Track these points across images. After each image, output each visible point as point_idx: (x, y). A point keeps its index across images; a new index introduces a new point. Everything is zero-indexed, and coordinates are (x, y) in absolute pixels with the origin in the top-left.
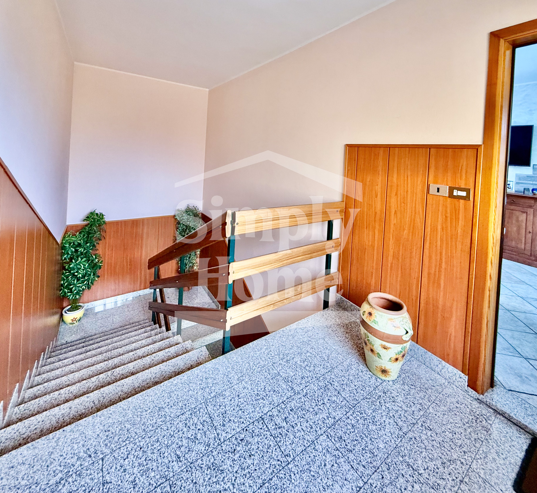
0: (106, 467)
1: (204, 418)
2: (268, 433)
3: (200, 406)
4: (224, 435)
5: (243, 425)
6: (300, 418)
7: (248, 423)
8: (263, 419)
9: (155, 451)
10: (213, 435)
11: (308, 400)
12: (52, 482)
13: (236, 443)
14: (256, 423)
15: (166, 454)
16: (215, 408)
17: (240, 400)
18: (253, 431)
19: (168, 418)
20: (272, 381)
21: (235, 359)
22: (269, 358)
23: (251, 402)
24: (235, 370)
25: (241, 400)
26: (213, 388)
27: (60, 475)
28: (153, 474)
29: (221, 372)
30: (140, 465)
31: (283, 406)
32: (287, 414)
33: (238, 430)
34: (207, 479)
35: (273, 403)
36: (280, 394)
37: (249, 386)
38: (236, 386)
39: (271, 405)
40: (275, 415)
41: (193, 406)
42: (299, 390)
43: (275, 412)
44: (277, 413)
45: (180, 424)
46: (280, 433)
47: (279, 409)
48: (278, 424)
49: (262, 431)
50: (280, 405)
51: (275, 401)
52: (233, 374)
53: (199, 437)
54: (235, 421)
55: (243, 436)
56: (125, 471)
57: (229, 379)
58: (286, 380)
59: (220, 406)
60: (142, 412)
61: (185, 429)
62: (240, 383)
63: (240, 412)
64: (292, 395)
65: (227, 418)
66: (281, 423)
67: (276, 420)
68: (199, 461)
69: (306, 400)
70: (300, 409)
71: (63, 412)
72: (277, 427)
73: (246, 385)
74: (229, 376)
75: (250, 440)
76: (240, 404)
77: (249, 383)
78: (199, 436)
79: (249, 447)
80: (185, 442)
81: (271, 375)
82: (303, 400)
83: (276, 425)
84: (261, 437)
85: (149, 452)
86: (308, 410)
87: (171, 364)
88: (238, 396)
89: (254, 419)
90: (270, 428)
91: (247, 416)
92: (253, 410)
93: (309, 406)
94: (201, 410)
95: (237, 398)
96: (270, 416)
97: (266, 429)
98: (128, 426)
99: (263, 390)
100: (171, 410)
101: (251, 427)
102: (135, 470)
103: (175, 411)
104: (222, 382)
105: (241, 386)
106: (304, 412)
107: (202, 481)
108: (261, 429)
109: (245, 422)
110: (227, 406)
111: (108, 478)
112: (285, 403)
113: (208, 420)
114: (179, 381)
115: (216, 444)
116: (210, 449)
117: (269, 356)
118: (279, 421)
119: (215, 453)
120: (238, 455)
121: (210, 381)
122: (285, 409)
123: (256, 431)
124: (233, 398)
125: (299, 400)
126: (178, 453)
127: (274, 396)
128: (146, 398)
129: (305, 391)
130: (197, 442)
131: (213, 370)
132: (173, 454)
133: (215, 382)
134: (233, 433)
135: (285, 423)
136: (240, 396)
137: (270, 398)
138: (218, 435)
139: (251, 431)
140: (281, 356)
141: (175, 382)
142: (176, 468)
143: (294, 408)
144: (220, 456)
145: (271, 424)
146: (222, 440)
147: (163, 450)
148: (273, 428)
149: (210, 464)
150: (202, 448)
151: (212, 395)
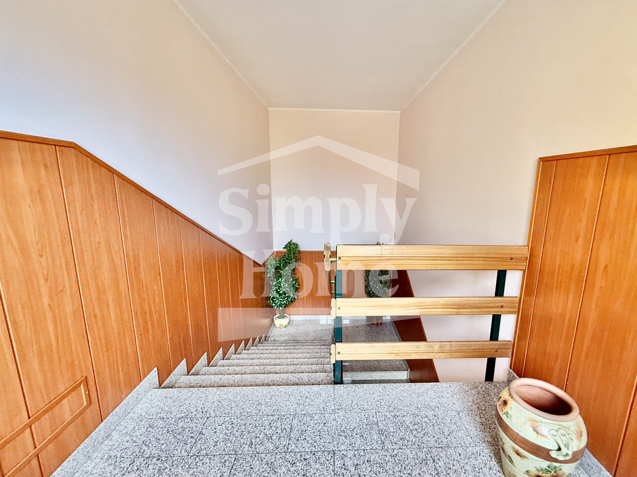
0: (207, 424)
1: (286, 427)
2: (332, 468)
3: (289, 416)
4: (294, 447)
5: (314, 448)
6: (372, 472)
7: (319, 449)
8: (334, 453)
9: (240, 431)
10: (285, 443)
11: (394, 461)
12: (178, 416)
13: (299, 459)
14: (326, 453)
15: (245, 437)
16: (299, 423)
17: (324, 427)
18: (319, 458)
19: (261, 413)
20: (365, 426)
21: (341, 392)
22: (377, 405)
23: (333, 435)
24: (335, 401)
25: (325, 428)
26: (307, 407)
27: (183, 415)
28: (229, 445)
29: (322, 398)
30: (226, 434)
31: (362, 454)
32: (362, 462)
33: (307, 450)
34: (261, 471)
35: (353, 445)
36: (365, 441)
37: (339, 420)
38: (327, 415)
39: (351, 446)
40: (349, 456)
41: (283, 413)
42: (390, 448)
43: (350, 454)
44: (351, 456)
45: (266, 421)
46: (343, 473)
47: (356, 453)
48: (346, 465)
49: (327, 462)
50: (359, 451)
51: (357, 445)
52: (331, 404)
53: (273, 438)
54: (310, 442)
55: (308, 457)
56: (215, 432)
57: (325, 406)
58: (381, 432)
59: (304, 424)
60: (246, 400)
61: (267, 427)
62: (333, 414)
63: (318, 437)
64: (378, 448)
65: (304, 436)
66: (349, 466)
67: (346, 461)
68: (264, 455)
69: (391, 460)
70: (378, 465)
71: (216, 380)
72: (343, 467)
73: (337, 418)
74: (327, 405)
75: (312, 463)
76: (322, 430)
77: (342, 418)
78: (274, 437)
79: (308, 468)
80: (262, 435)
81: (368, 421)
82: (387, 459)
83: (344, 465)
84: (323, 467)
85: (236, 429)
86: (386, 471)
87: (297, 376)
88: (325, 424)
89: (326, 450)
90: (336, 464)
91: (322, 444)
92: (331, 441)
93: (391, 468)
94: (288, 420)
95: (322, 425)
96: (343, 454)
97: (332, 463)
98: (233, 406)
99: (351, 429)
100: (266, 409)
101: (320, 454)
102: (221, 436)
103: (268, 410)
104: (317, 406)
105: (332, 417)
106: (381, 470)
107: (257, 470)
108: (328, 460)
109: (317, 447)
110: (310, 427)
111: (204, 431)
112: (366, 451)
113: (288, 429)
114: (284, 390)
115: (283, 450)
116: (276, 451)
117: (377, 403)
118: (349, 463)
119: (278, 456)
120: (294, 469)
121: (308, 400)
122: (362, 457)
123: (322, 460)
124: (319, 423)
125: (383, 457)
126: (253, 440)
127: (358, 440)
128: (255, 392)
129: (396, 452)
130: (270, 441)
131: (316, 393)
132: (249, 439)
133: (312, 403)
134: (302, 449)
135: (354, 468)
136: (326, 425)
137: (354, 440)
138: (289, 444)
139: (317, 457)
140: (391, 409)
141: (281, 390)
142: (245, 450)
143: (372, 460)
144: (281, 460)
145: (340, 462)
146: (289, 450)
147: (245, 433)
148: (339, 466)
149: (269, 462)
150: (271, 447)
151: (303, 413)
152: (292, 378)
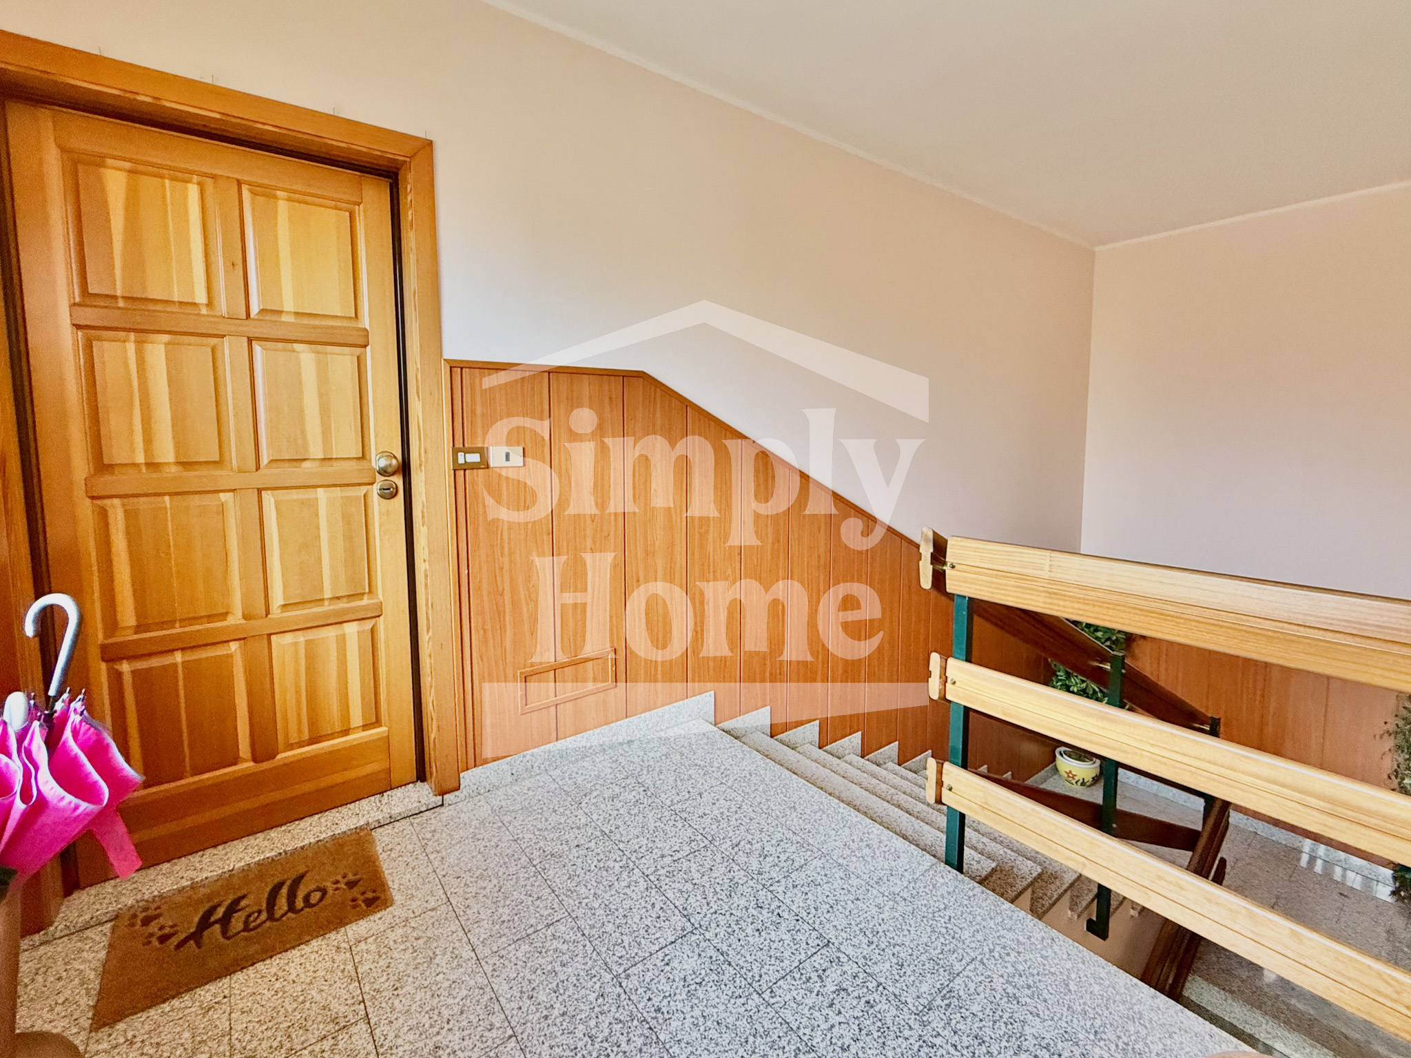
0: (715, 788)
1: (798, 859)
2: (803, 957)
3: (815, 850)
4: (781, 889)
5: (805, 914)
6: (857, 1022)
7: (811, 922)
8: (827, 945)
9: (739, 821)
10: (775, 875)
11: (916, 1048)
12: (696, 761)
13: (773, 907)
14: (815, 934)
15: (738, 832)
16: (819, 869)
17: (849, 902)
18: (799, 930)
19: (784, 819)
20: (923, 958)
21: (942, 881)
22: (991, 951)
23: (853, 923)
24: (912, 884)
25: (850, 906)
26: (854, 859)
27: (702, 763)
28: (714, 827)
29: (893, 864)
30: (722, 813)
31: (871, 986)
32: (856, 994)
33: (794, 908)
34: (717, 881)
35: (869, 963)
36: (897, 977)
37: (887, 914)
38: (875, 892)
39: (863, 961)
40: (844, 969)
41: (811, 841)
42: (934, 1025)
43: (850, 968)
44: (849, 973)
45: (780, 835)
46: (810, 978)
47: (861, 976)
48: (826, 974)
49: (804, 945)
50: (870, 979)
51: (876, 969)
52: (899, 882)
53: (767, 859)
54: (808, 902)
55: (786, 917)
56: (714, 804)
57: (885, 878)
58: (946, 992)
59: (826, 875)
60: (782, 793)
61: (774, 842)
62: (886, 898)
63: (828, 906)
64: (910, 1006)
65: (808, 889)
66: (829, 979)
67: (833, 970)
68: (738, 867)
69: (912, 1041)
70: (879, 1024)
71: (793, 759)
72: (820, 972)
73: (887, 908)
74: (891, 878)
75: (783, 928)
76: (843, 904)
77: (895, 914)
78: (769, 859)
79: (771, 927)
80: (758, 846)
81: (941, 956)
82: (907, 1033)
83: (824, 970)
84: (792, 944)
85: (737, 816)
86: (884, 1043)
88: (858, 899)
89: (821, 931)
90: (813, 959)
91: (822, 918)
92: (839, 927)
93: (898, 1050)
94: (809, 853)
95: (852, 898)
96: (838, 958)
97: (809, 954)
98: (761, 789)
99: (891, 941)
100: (795, 820)
101: (806, 926)
102: (716, 812)
104: (873, 869)
105: (880, 900)
106: (876, 1035)
107: (714, 875)
108: (807, 944)
109: (810, 916)
110: (829, 885)
111: (705, 794)
112: (881, 988)
113: (797, 865)
114: (845, 814)
115: (764, 882)
116: (755, 876)
117: (998, 948)
118: (834, 975)
119: (751, 883)
120: (755, 913)
121: (866, 851)
122: (865, 990)
123: (799, 936)
124: (849, 891)
125: (902, 1023)
126: (742, 843)
127: (887, 965)
128: (803, 790)
129: (938, 1041)
130: (761, 859)
131: (893, 850)
132: (739, 838)
133: (869, 859)
134: (788, 901)
135: (834, 988)
136: (858, 902)
137: (879, 958)
138: (778, 882)
139: (798, 927)
140: (1021, 982)
141: (841, 810)
142: (724, 846)
143: (877, 1008)
144: (750, 889)
145: (822, 962)
146: (771, 888)
147: (742, 827)
148: (816, 965)
149: (736, 880)
150: (755, 866)
151: (841, 861)
152: (905, 823)
